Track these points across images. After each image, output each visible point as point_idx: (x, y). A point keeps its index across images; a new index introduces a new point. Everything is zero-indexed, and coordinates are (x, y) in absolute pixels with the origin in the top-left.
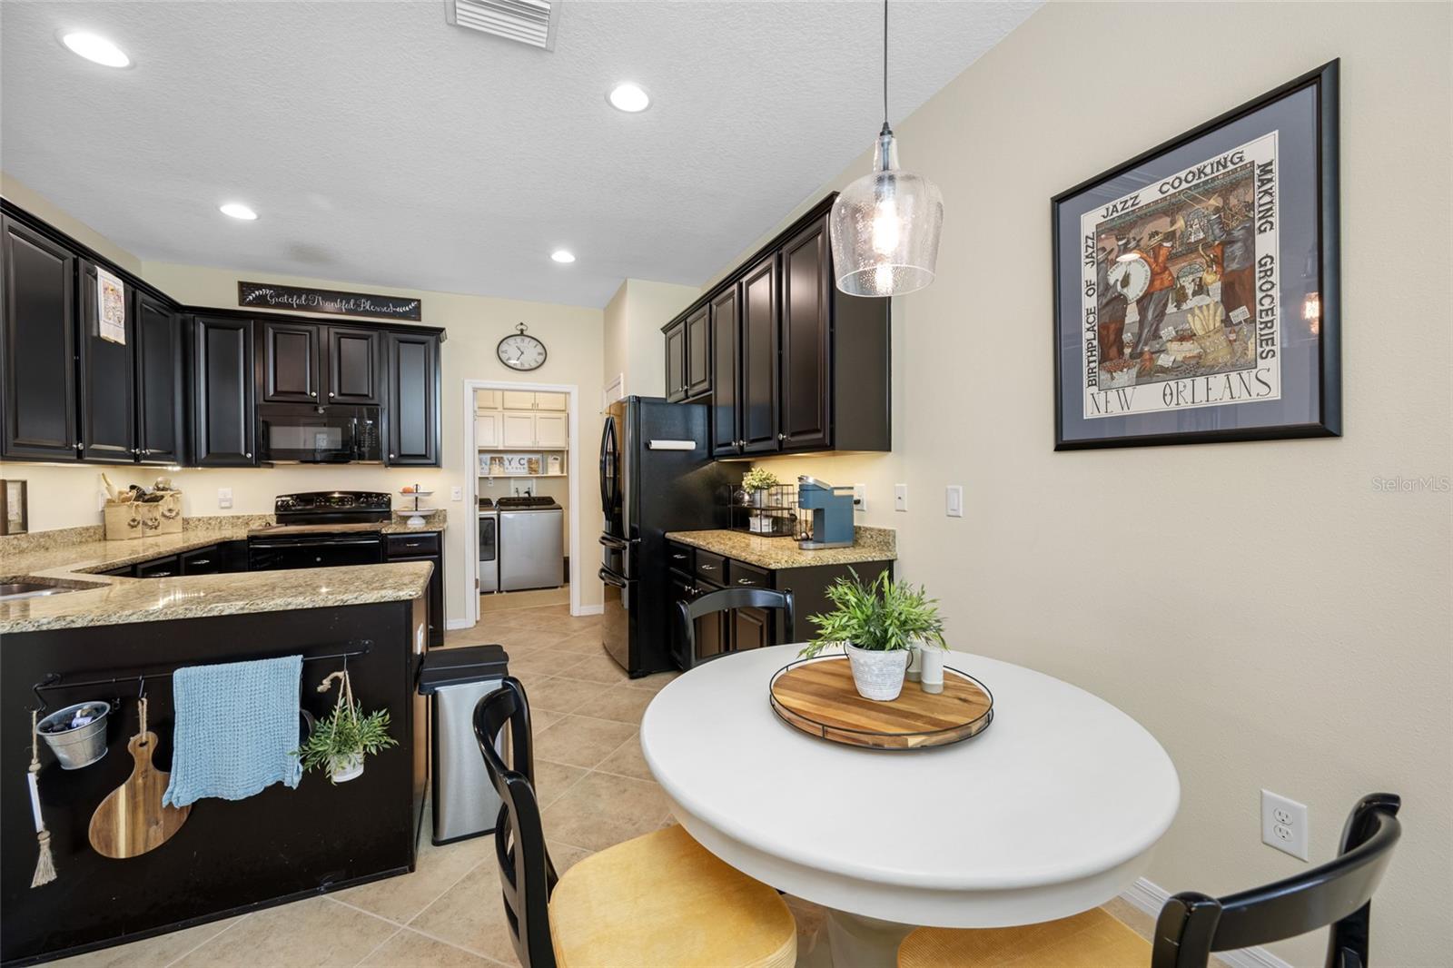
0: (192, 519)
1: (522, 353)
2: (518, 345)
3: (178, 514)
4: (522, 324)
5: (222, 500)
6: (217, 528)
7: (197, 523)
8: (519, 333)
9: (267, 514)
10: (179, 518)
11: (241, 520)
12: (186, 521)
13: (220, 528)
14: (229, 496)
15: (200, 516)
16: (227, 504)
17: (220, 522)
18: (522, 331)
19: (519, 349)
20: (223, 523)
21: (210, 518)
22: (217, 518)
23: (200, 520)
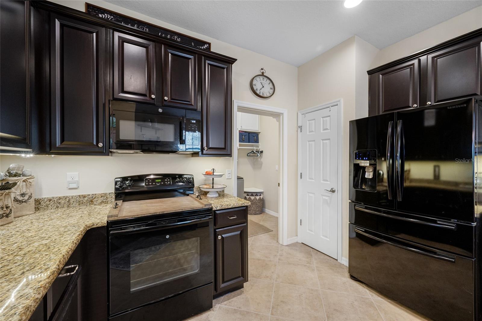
0: (43, 200)
1: (263, 87)
2: (262, 81)
3: (30, 197)
4: (262, 69)
5: (70, 183)
6: (66, 206)
7: (48, 203)
8: (260, 74)
9: (108, 192)
10: (32, 201)
11: (86, 199)
12: (38, 202)
13: (68, 207)
14: (77, 179)
15: (50, 196)
16: (74, 186)
17: (69, 200)
18: (263, 73)
19: (262, 84)
20: (71, 201)
21: (60, 198)
22: (66, 198)
23: (50, 200)
